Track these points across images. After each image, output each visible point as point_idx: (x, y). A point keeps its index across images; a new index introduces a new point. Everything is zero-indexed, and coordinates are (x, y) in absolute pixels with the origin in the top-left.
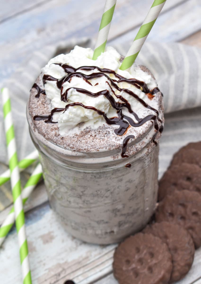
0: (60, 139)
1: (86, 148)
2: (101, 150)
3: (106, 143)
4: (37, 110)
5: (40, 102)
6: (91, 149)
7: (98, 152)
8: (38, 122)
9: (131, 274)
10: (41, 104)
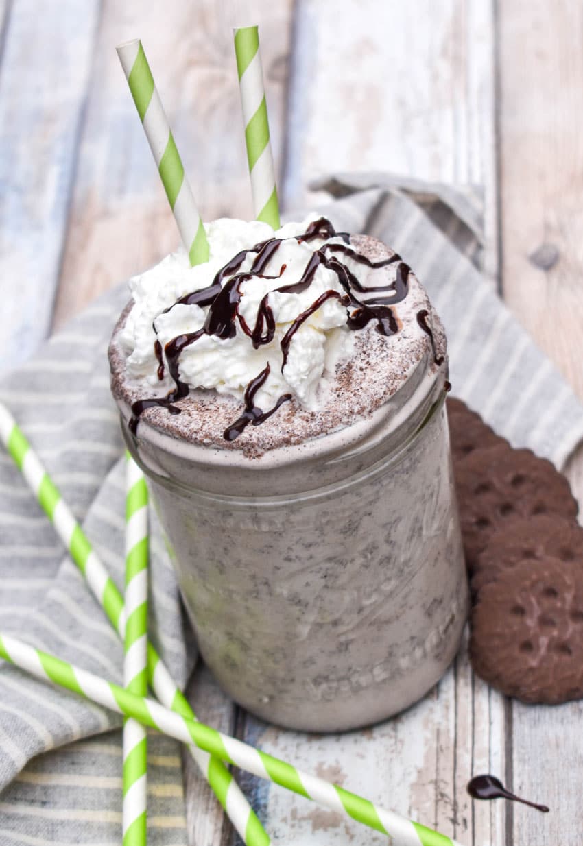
0: (323, 418)
1: (383, 390)
2: (409, 372)
3: (404, 355)
4: (211, 425)
5: (195, 413)
6: (392, 384)
7: (407, 379)
8: (244, 436)
9: (555, 657)
10: (201, 413)
